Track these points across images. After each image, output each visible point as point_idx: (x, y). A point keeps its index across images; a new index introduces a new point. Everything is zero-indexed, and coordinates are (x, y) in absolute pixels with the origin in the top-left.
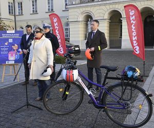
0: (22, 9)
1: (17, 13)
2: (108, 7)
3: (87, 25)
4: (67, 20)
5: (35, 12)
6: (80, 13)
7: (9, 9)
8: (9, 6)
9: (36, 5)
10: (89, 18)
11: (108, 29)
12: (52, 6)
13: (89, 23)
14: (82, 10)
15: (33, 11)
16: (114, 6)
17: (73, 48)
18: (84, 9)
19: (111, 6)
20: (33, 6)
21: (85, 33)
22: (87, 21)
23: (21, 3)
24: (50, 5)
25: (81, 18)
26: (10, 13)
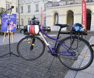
0: (23, 10)
1: (20, 12)
2: (66, 8)
3: (55, 18)
4: (45, 16)
5: (29, 11)
6: (52, 11)
7: (16, 10)
8: (16, 8)
9: (30, 8)
10: (56, 14)
11: (66, 20)
12: (38, 8)
13: (56, 17)
14: (53, 10)
15: (28, 11)
16: (70, 8)
17: (47, 28)
18: (54, 10)
19: (68, 8)
20: (28, 8)
21: (54, 22)
22: (55, 16)
23: (22, 7)
24: (37, 8)
25: (52, 14)
26: (16, 12)
